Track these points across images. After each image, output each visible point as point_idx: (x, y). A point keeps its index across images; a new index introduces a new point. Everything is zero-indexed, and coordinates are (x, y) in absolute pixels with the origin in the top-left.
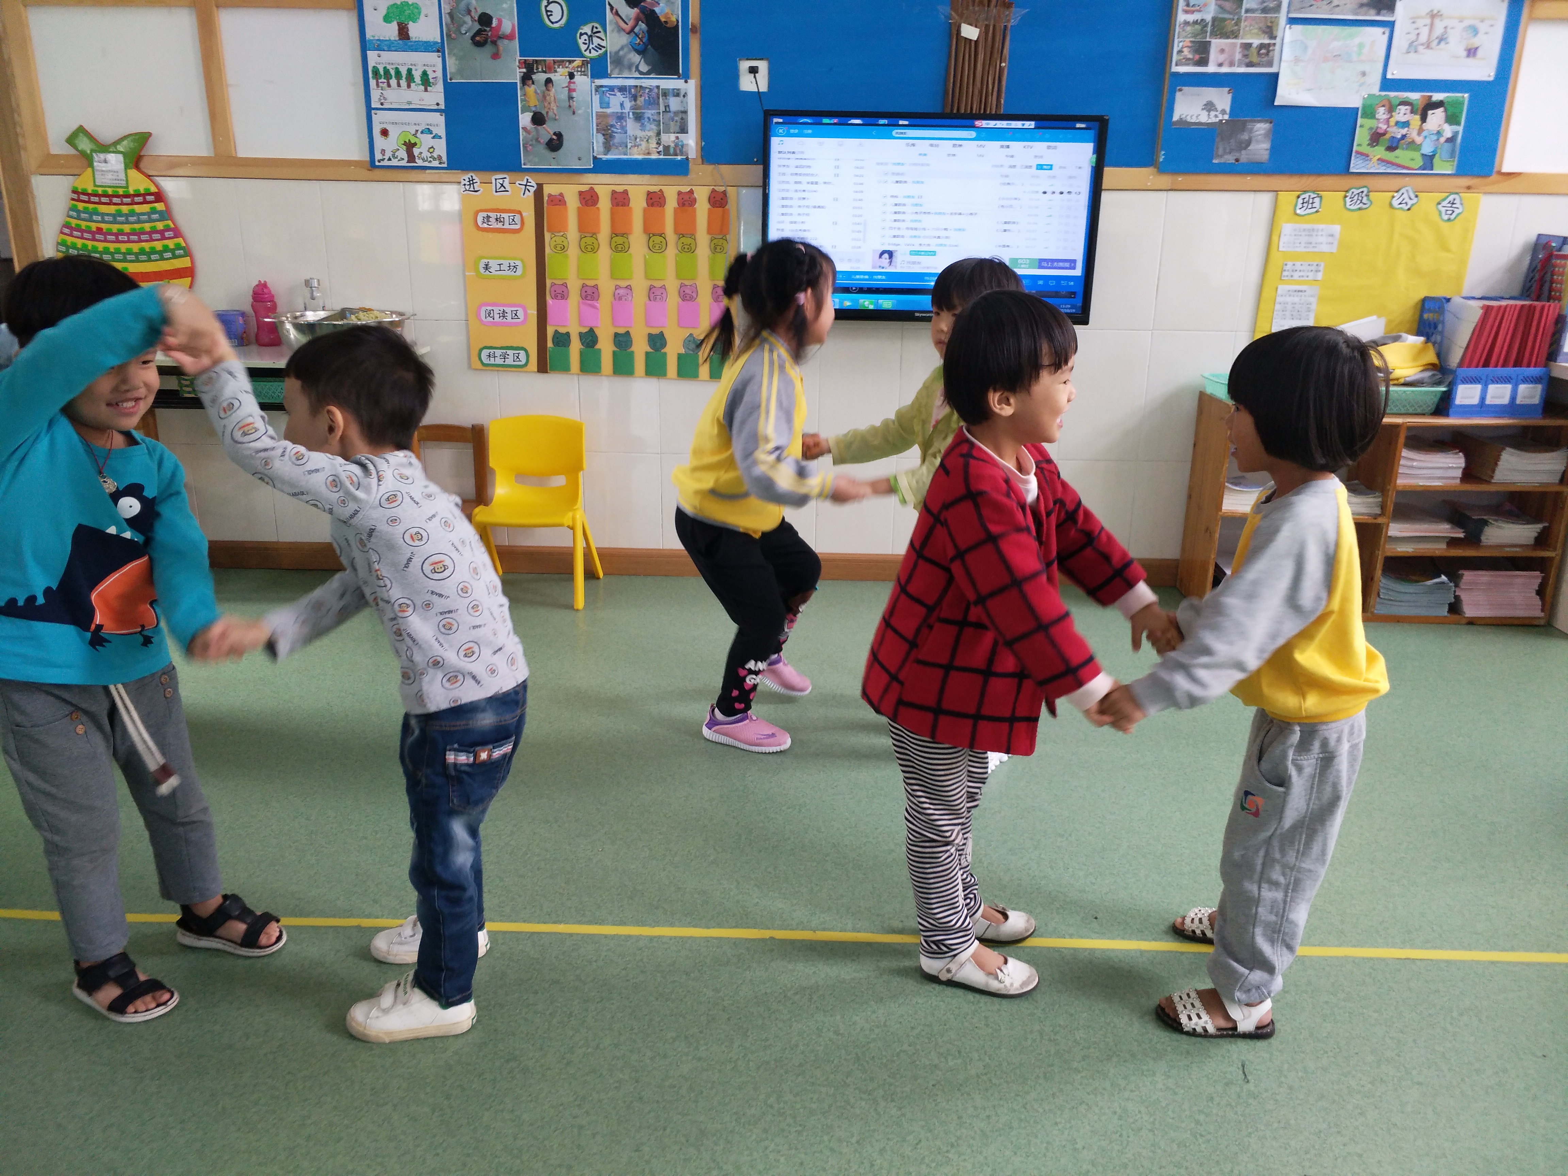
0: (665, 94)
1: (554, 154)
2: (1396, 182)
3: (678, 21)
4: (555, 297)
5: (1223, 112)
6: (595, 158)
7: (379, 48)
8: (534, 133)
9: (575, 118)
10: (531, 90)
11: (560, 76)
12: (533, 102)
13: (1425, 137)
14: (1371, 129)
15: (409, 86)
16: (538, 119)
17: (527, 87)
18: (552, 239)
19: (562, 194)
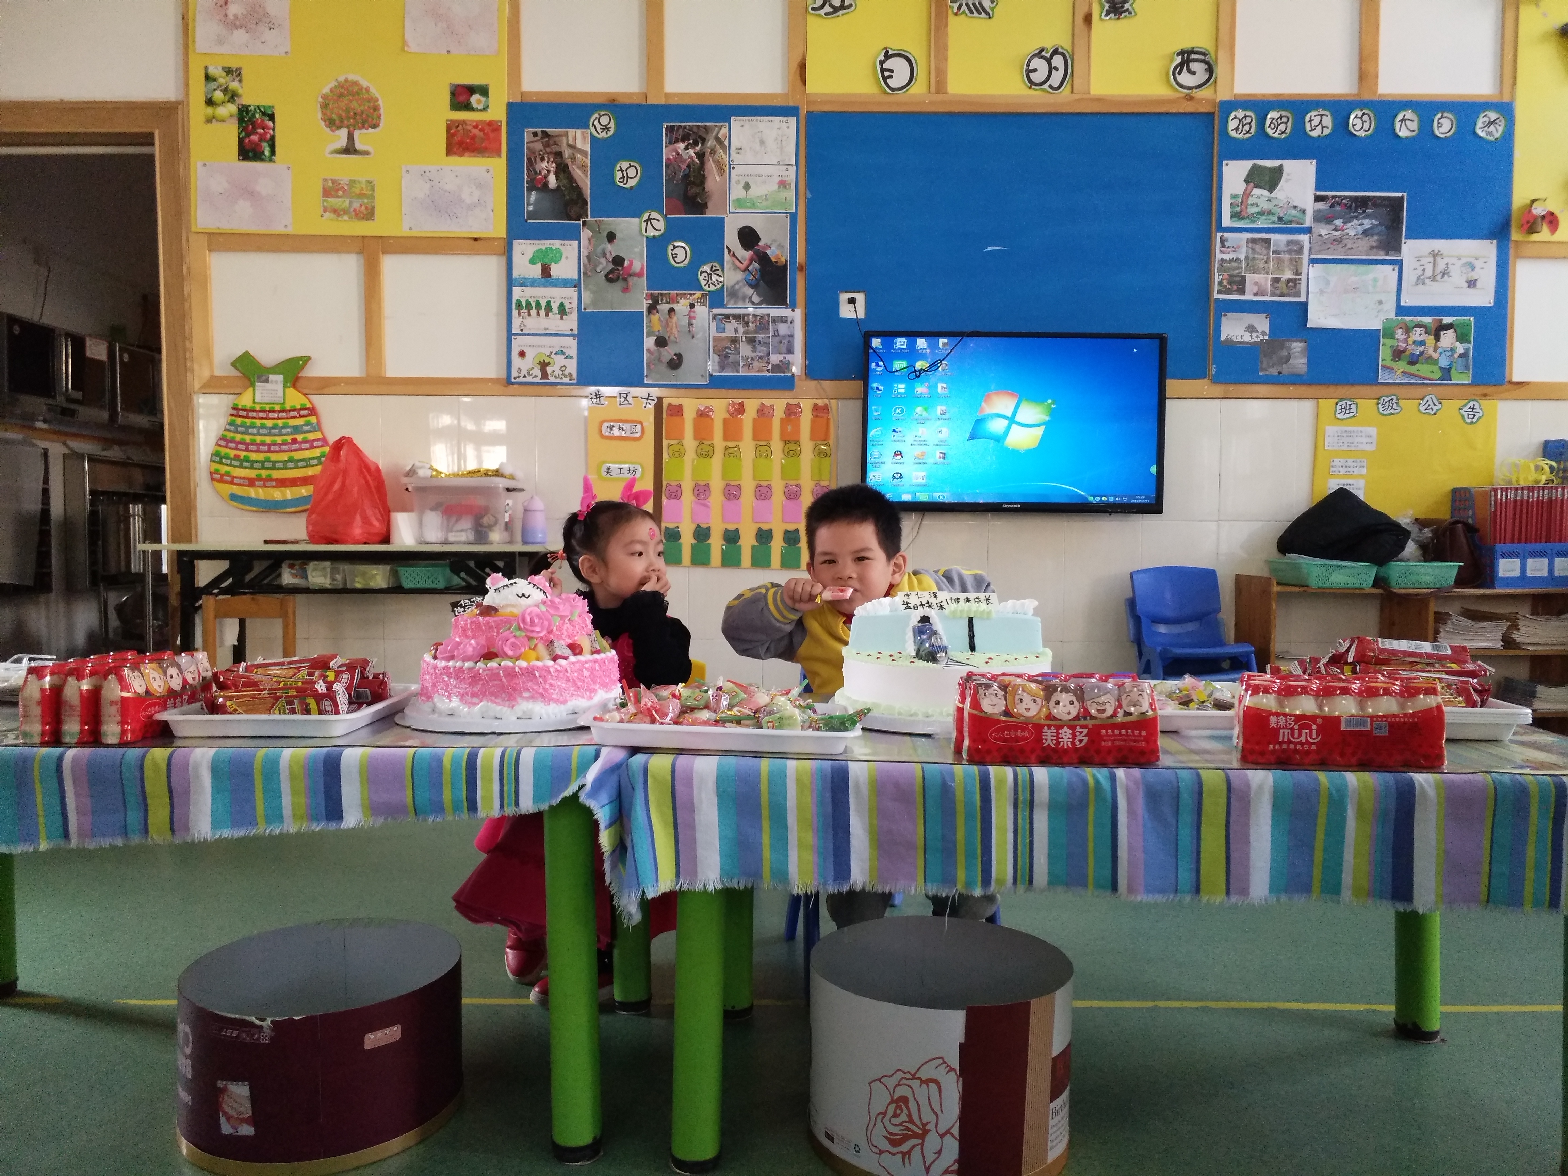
0: (775, 320)
1: (675, 372)
2: (1420, 391)
3: (786, 261)
4: (669, 497)
5: (1263, 333)
6: (711, 375)
7: (522, 285)
8: (656, 354)
9: (694, 340)
10: (655, 318)
11: (682, 307)
12: (657, 327)
13: (1441, 353)
14: (1392, 347)
15: (547, 315)
16: (661, 342)
17: (652, 316)
18: (670, 446)
19: (680, 407)
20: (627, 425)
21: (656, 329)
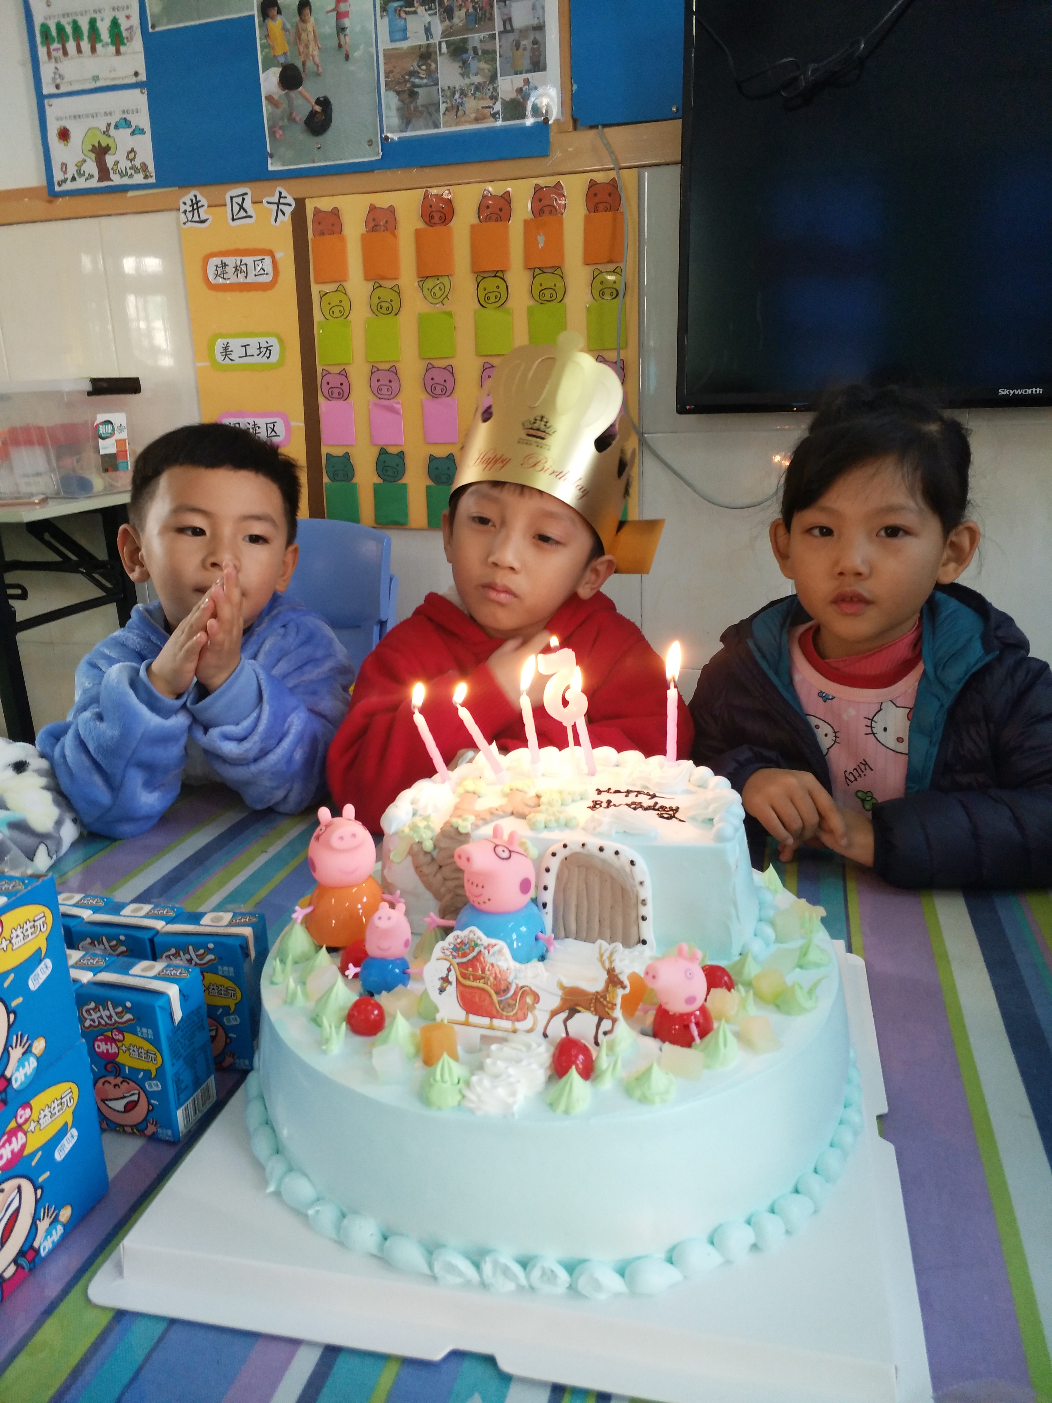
1: (319, 140)
4: (330, 397)
6: (386, 140)
9: (351, 67)
10: (276, 25)
12: (282, 47)
15: (94, 50)
16: (291, 78)
17: (270, 22)
18: (323, 295)
19: (335, 213)
20: (249, 260)
21: (279, 51)
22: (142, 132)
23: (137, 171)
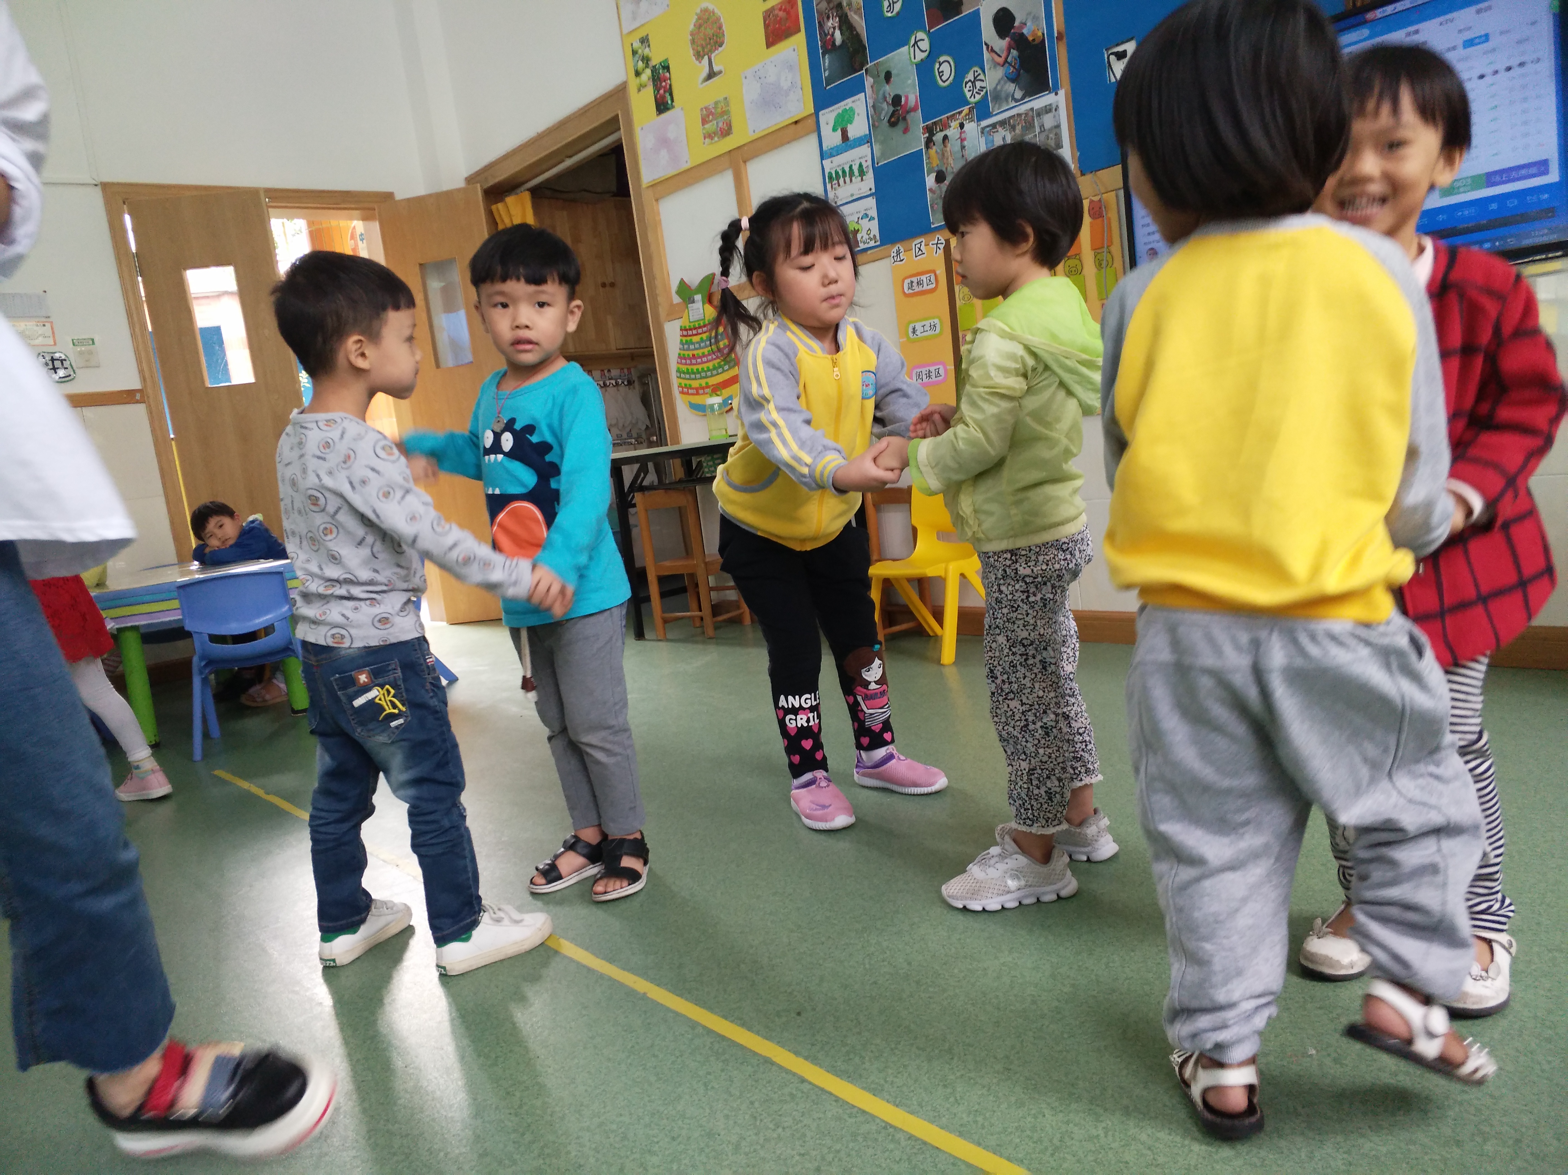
0: (1039, 115)
3: (1043, 34)
7: (831, 156)
8: (938, 192)
10: (932, 151)
12: (936, 162)
15: (851, 181)
16: (940, 177)
17: (930, 150)
18: (960, 290)
20: (924, 278)
21: (935, 165)
22: (874, 219)
23: (871, 239)
